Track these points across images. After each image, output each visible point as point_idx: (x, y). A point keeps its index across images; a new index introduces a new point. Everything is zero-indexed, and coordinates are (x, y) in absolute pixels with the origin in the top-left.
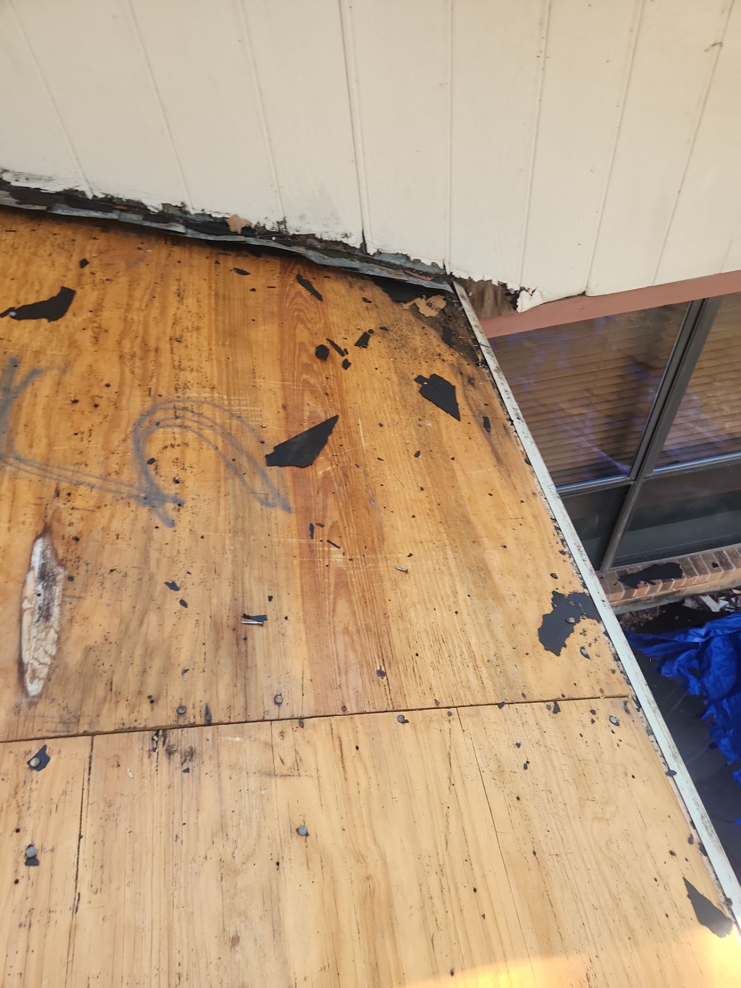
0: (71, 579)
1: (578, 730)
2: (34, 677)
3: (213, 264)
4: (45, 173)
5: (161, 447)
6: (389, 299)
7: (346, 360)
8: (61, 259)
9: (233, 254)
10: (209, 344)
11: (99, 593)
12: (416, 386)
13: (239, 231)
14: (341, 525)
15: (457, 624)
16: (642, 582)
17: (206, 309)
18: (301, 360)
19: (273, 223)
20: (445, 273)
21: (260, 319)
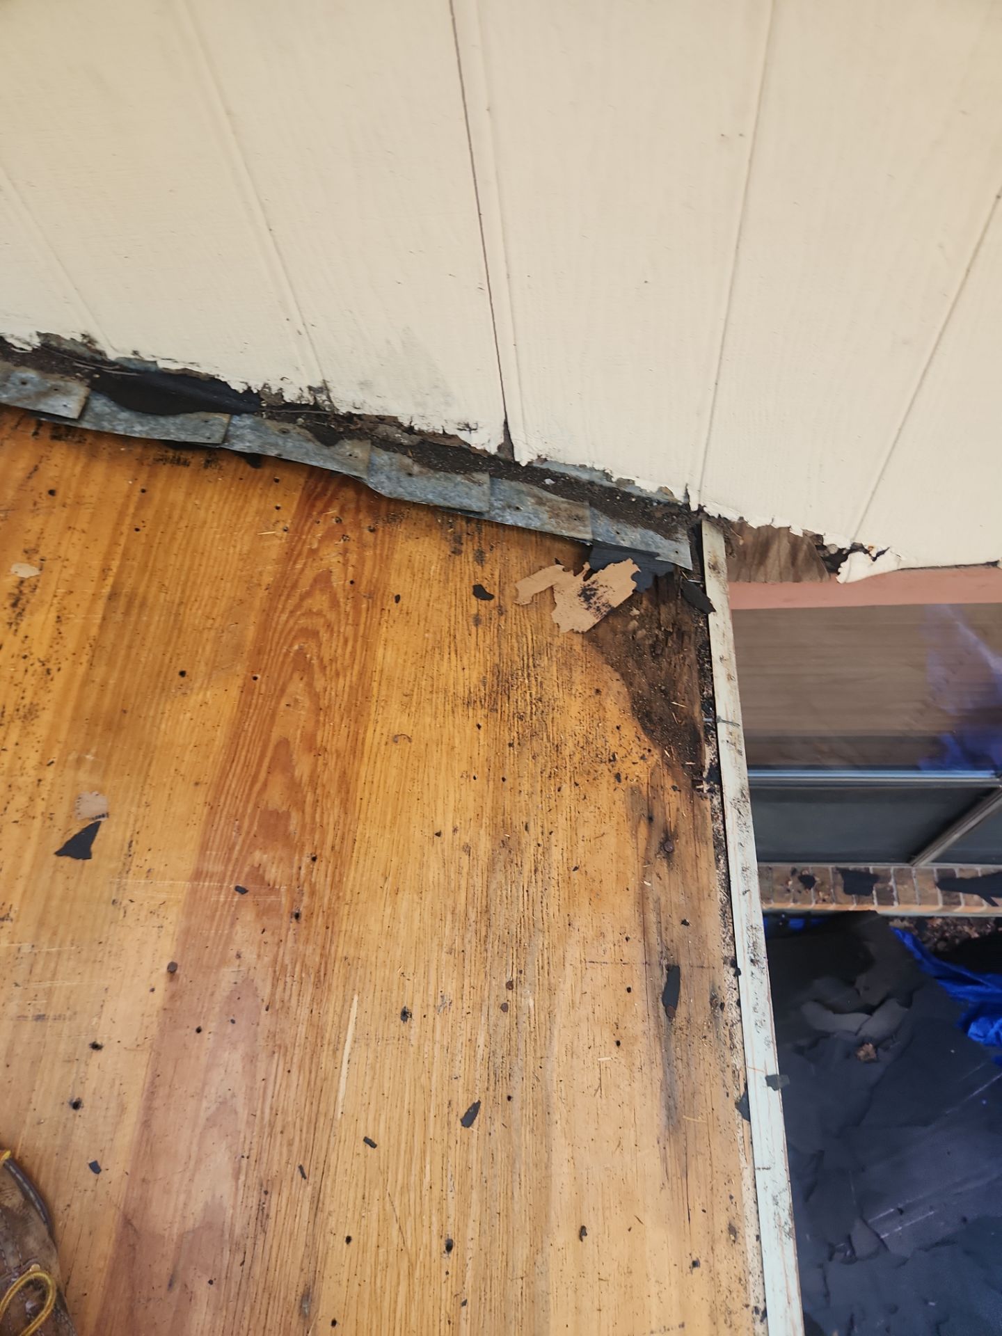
10: (42, 763)
17: (70, 646)
18: (265, 802)
19: (300, 389)
20: (687, 506)
21: (202, 668)
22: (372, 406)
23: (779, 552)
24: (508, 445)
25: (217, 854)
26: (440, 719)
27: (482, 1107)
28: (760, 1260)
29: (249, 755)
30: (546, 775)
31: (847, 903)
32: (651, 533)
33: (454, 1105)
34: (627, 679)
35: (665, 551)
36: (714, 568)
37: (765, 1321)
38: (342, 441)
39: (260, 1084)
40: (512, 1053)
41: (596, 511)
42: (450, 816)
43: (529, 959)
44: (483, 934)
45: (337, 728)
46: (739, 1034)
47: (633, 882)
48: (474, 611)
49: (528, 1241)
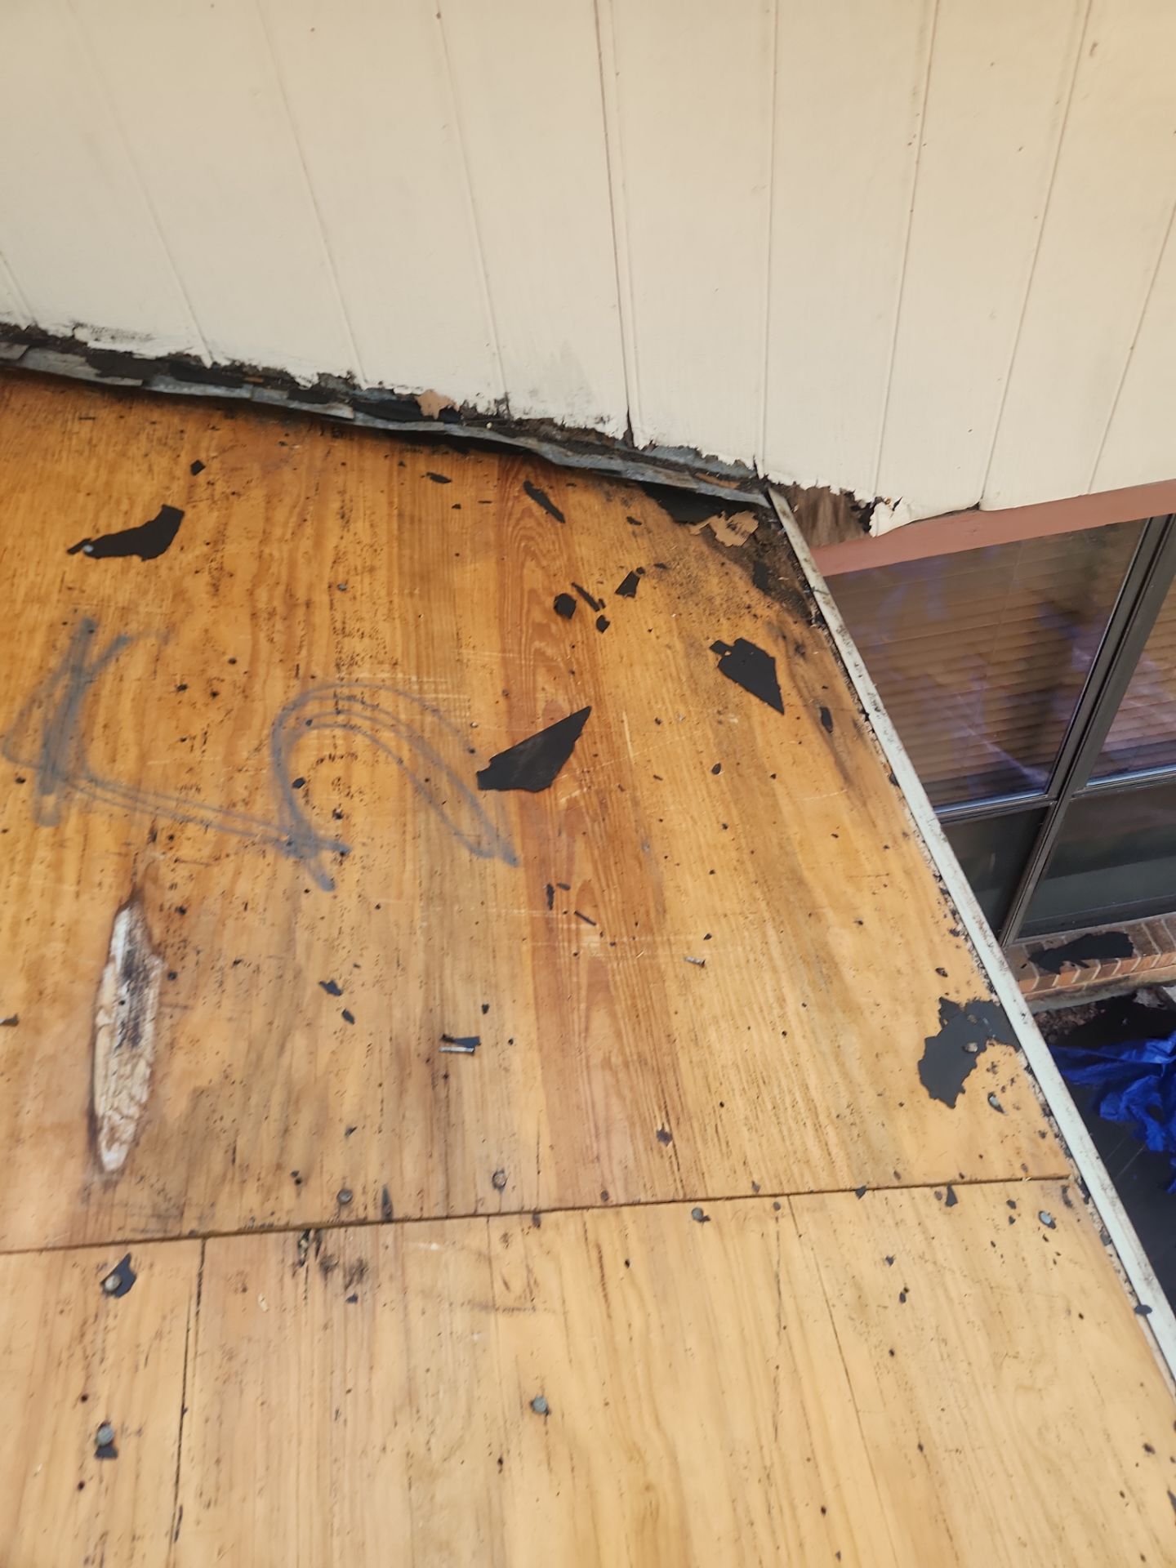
0: (172, 976)
1: (987, 1236)
2: (112, 1140)
3: (396, 467)
4: (141, 328)
5: (313, 759)
6: (667, 518)
7: (602, 618)
8: (162, 462)
9: (427, 450)
10: (389, 594)
11: (215, 999)
12: (712, 659)
13: (436, 415)
14: (596, 887)
15: (785, 1052)
16: (1068, 963)
17: (384, 539)
19: (489, 402)
20: (757, 475)
21: (468, 553)
22: (537, 410)
23: (825, 510)
24: (629, 434)
25: (512, 642)
27: (722, 765)
29: (513, 596)
33: (705, 761)
40: (733, 744)
46: (879, 746)
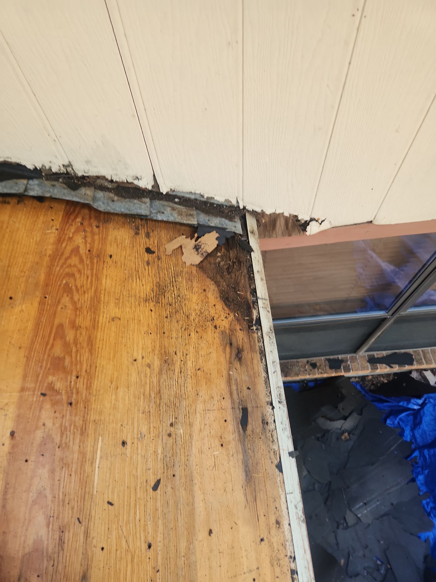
18: (53, 354)
19: (59, 166)
20: (239, 207)
21: (20, 295)
22: (93, 171)
23: (281, 224)
24: (156, 185)
25: (31, 379)
26: (133, 308)
27: (162, 481)
28: (291, 534)
29: (44, 333)
30: (183, 329)
31: (331, 373)
32: (224, 219)
33: (148, 481)
34: (217, 284)
35: (230, 227)
36: (252, 232)
37: (295, 561)
38: (81, 188)
39: (57, 482)
40: (174, 455)
41: (199, 212)
42: (140, 352)
43: (180, 412)
44: (158, 403)
45: (85, 317)
46: (276, 435)
47: (225, 373)
48: (146, 259)
49: (186, 539)
